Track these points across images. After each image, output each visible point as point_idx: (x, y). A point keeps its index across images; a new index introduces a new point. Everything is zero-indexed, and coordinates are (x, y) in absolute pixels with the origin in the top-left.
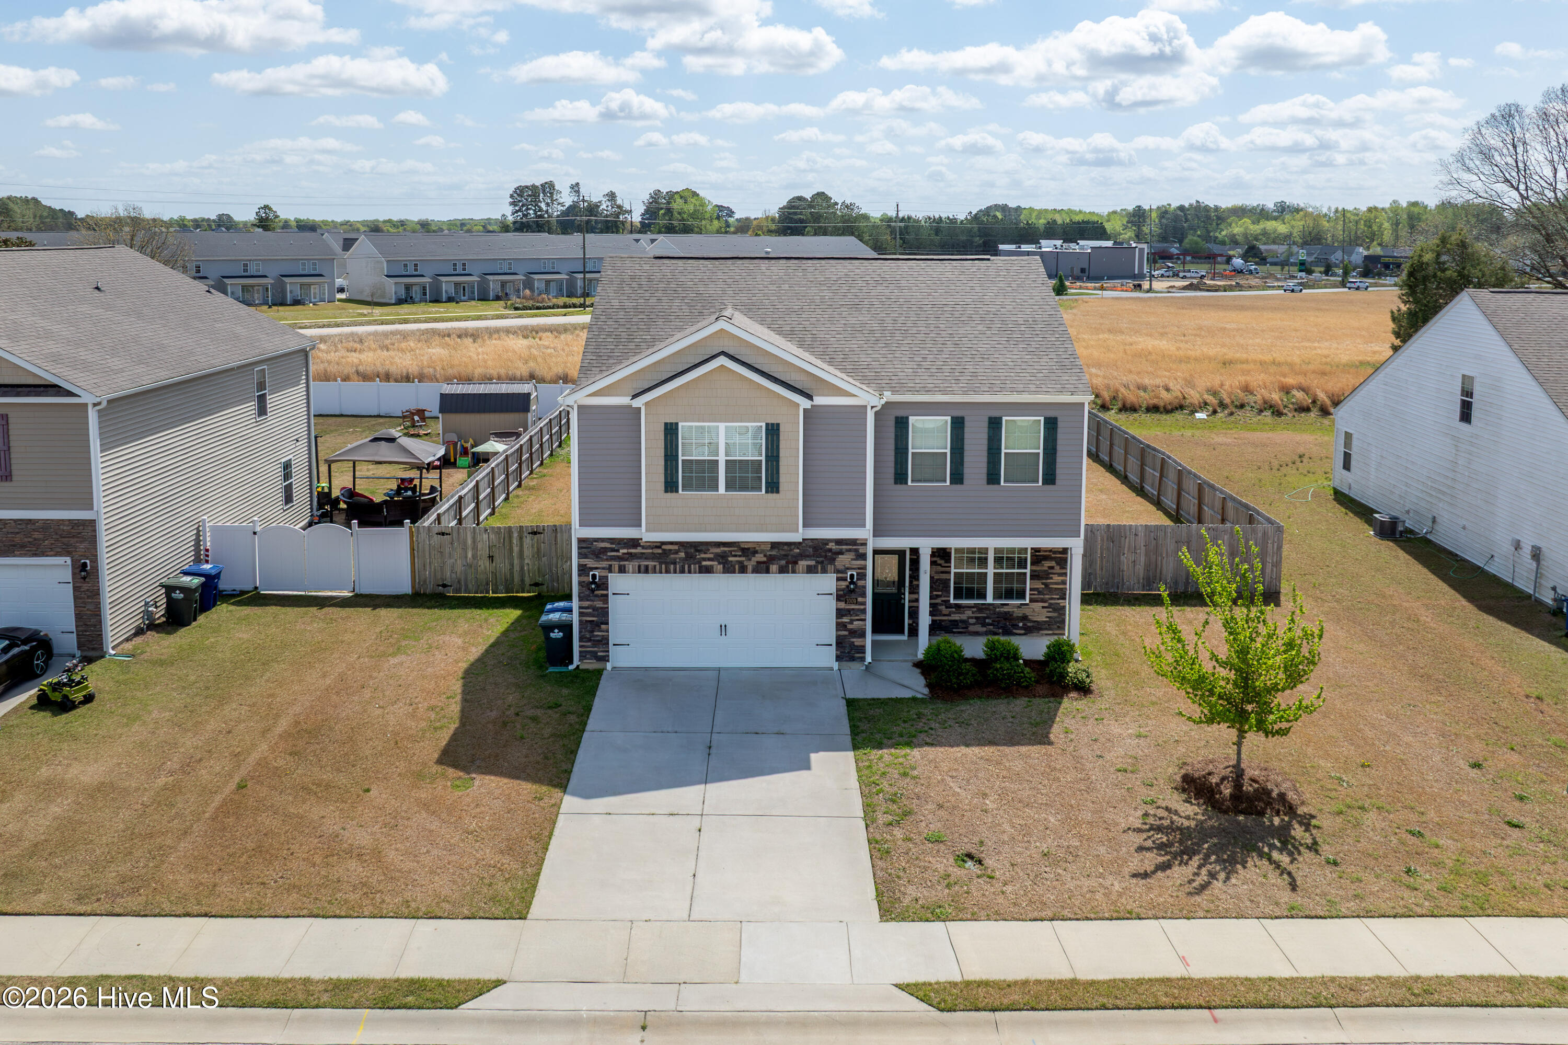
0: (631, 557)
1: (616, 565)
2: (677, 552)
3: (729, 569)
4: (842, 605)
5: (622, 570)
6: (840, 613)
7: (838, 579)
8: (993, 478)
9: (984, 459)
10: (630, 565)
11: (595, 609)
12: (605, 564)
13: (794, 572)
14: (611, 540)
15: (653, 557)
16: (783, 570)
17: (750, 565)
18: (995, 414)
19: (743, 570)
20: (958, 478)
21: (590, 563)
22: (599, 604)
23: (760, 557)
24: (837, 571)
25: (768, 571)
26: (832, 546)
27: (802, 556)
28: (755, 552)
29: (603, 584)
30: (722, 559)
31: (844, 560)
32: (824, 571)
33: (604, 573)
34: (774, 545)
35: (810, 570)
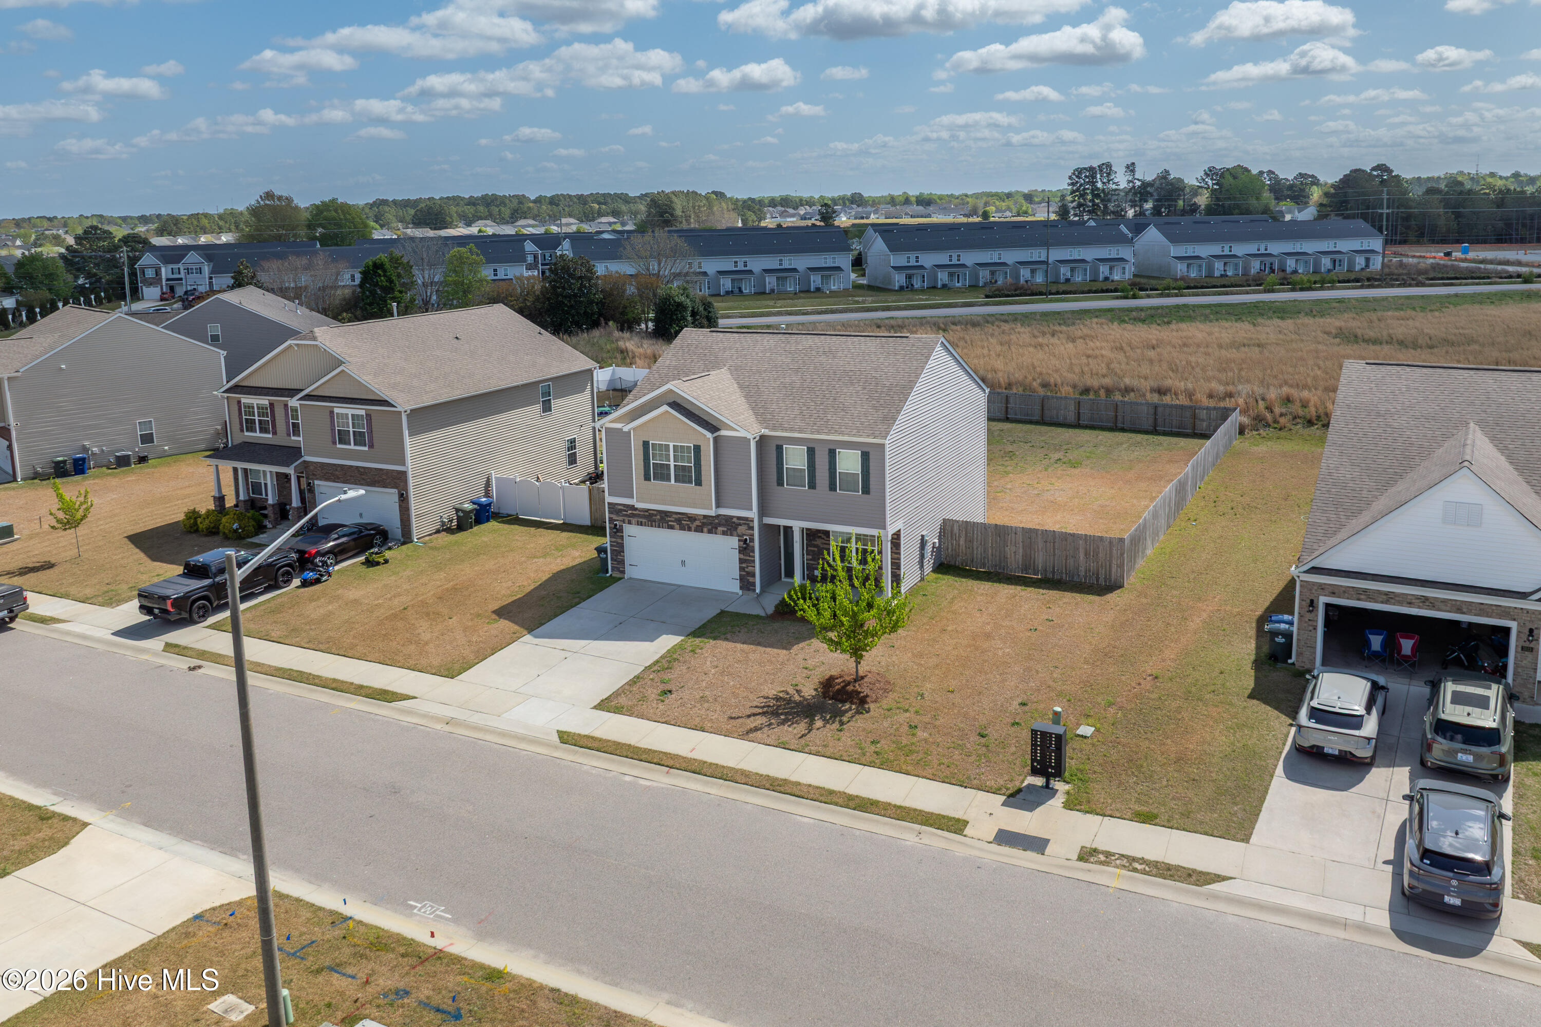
0: (633, 516)
1: (626, 519)
2: (656, 515)
3: (682, 528)
4: (742, 556)
5: (630, 523)
6: (741, 561)
7: (739, 540)
8: (833, 488)
9: (827, 474)
10: (634, 520)
11: (618, 543)
12: (621, 518)
13: (716, 533)
14: (624, 505)
15: (644, 517)
16: (710, 532)
17: (693, 526)
18: (832, 447)
19: (689, 529)
20: (812, 485)
21: (615, 517)
22: (619, 541)
23: (698, 523)
24: (738, 536)
25: (702, 532)
26: (735, 520)
27: (720, 525)
28: (695, 520)
29: (621, 530)
30: (679, 521)
31: (742, 529)
32: (731, 535)
33: (621, 523)
34: (705, 517)
35: (724, 533)
